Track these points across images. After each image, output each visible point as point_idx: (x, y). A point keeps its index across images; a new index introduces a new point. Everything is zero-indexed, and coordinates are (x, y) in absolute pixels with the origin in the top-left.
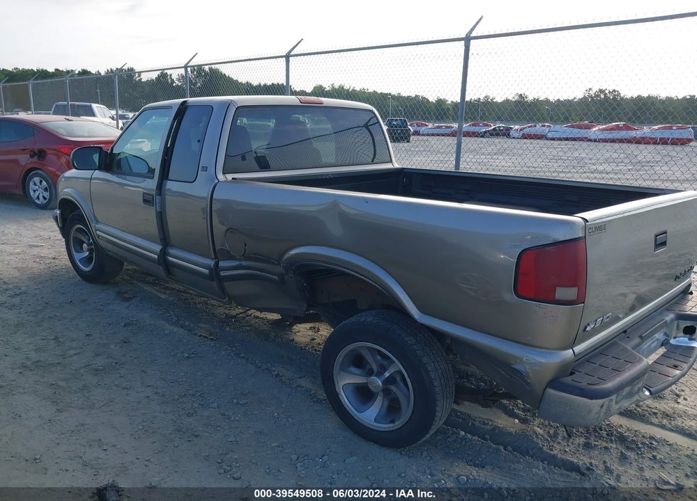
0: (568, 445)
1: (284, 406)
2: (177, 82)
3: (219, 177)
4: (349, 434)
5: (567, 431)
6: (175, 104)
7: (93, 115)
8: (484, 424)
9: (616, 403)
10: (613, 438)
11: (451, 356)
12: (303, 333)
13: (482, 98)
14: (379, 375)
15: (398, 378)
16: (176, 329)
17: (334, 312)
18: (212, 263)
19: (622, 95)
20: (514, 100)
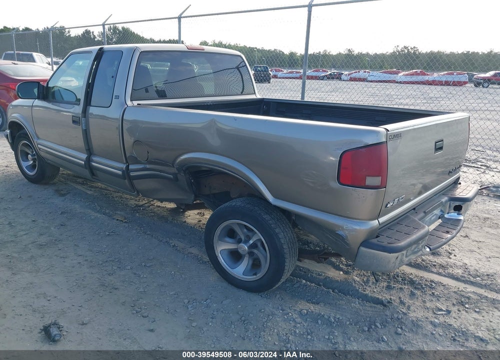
0: (376, 288)
1: (179, 266)
2: (98, 37)
3: (128, 104)
4: (225, 284)
5: (375, 278)
6: (94, 50)
7: (34, 61)
8: (319, 275)
9: (406, 257)
10: (406, 282)
11: (296, 230)
12: (193, 217)
13: (322, 52)
14: (246, 242)
15: (259, 244)
16: (99, 215)
17: (214, 200)
18: (124, 166)
19: (420, 51)
20: (344, 53)
